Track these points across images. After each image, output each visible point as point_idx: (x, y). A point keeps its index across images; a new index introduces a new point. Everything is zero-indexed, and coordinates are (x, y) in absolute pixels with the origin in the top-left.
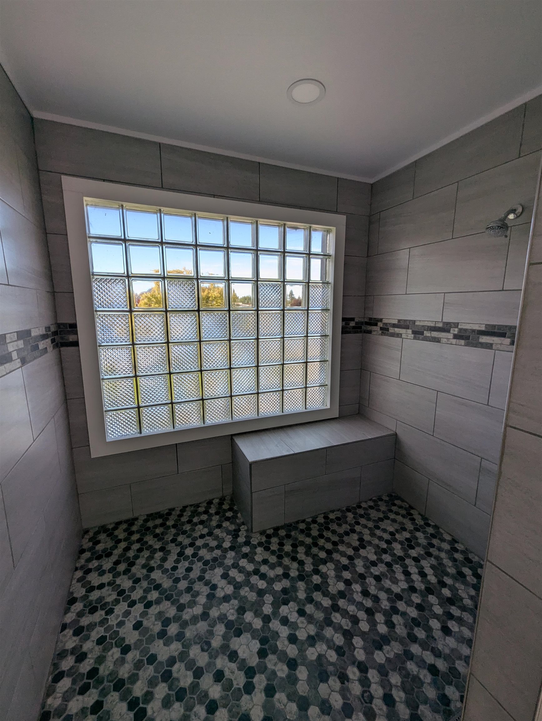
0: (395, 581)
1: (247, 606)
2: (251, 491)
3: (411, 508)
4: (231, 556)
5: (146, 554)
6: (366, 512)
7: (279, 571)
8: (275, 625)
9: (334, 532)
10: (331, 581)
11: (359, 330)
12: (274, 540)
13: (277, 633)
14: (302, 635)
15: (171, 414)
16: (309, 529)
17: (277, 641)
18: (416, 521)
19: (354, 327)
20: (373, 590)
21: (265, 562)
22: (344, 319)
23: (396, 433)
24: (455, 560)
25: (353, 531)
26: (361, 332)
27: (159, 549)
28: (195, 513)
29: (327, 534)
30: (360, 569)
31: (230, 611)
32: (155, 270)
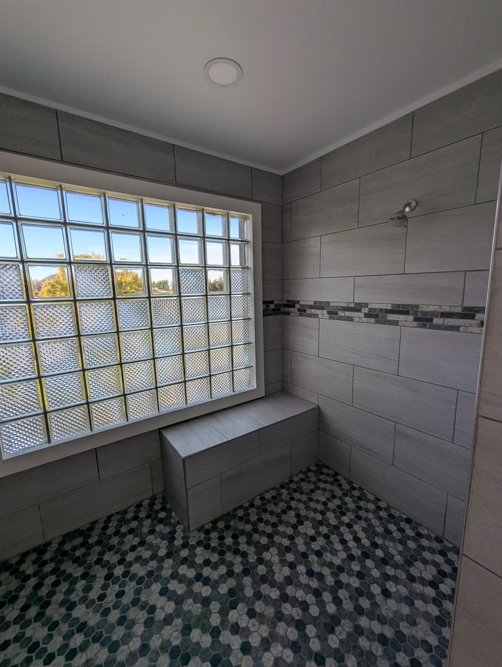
0: (334, 553)
1: (192, 622)
2: (186, 488)
3: (337, 474)
4: (169, 565)
5: (64, 586)
6: (299, 485)
7: (223, 570)
8: (226, 637)
9: (272, 513)
10: (276, 568)
11: (278, 312)
12: (214, 535)
13: (229, 646)
14: (255, 641)
15: (87, 415)
16: (248, 515)
17: (229, 656)
18: (343, 487)
19: (274, 310)
20: (316, 568)
21: (207, 562)
22: (264, 302)
23: (318, 406)
24: (380, 519)
25: (290, 508)
26: (280, 313)
27: (81, 576)
28: (123, 521)
29: (266, 516)
30: (302, 548)
31: (173, 634)
32: (58, 255)
